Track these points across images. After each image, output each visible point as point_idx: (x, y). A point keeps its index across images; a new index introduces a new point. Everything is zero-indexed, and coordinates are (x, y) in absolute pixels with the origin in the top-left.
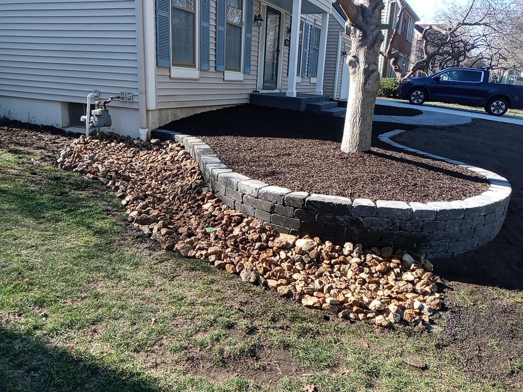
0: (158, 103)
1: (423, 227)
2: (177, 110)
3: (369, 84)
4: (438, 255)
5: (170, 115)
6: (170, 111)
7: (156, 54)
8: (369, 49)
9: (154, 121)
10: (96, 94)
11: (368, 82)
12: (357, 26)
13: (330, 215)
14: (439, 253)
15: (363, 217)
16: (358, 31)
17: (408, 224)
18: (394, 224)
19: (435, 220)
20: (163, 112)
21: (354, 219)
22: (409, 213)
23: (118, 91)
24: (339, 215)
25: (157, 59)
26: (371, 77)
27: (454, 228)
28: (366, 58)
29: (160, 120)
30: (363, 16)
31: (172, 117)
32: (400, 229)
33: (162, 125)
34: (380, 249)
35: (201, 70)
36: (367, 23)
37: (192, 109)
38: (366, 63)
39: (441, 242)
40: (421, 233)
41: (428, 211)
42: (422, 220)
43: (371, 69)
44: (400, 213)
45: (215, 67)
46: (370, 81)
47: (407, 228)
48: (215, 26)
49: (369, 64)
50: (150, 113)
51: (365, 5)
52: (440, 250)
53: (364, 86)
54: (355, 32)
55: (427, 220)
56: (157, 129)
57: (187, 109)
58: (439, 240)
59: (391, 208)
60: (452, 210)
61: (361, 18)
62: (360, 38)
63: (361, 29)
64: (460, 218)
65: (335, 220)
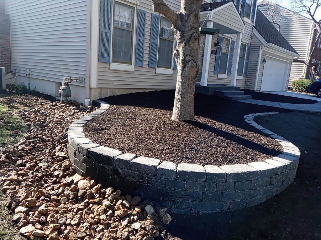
0: (98, 84)
1: (165, 184)
2: (116, 89)
3: (186, 70)
4: (182, 210)
5: (109, 92)
6: (109, 89)
7: (99, 55)
8: (185, 45)
9: (96, 95)
10: (69, 78)
11: (185, 69)
12: (177, 28)
13: (101, 164)
14: (183, 209)
15: (121, 169)
16: (178, 32)
17: (153, 179)
18: (142, 177)
19: (176, 179)
20: (103, 90)
21: (115, 169)
22: (154, 169)
23: (77, 76)
24: (107, 165)
25: (99, 57)
26: (187, 66)
27: (196, 188)
28: (184, 51)
29: (100, 94)
30: (182, 21)
31: (111, 93)
32: (148, 183)
33: (102, 97)
34: (132, 197)
35: (135, 66)
36: (184, 26)
37: (128, 90)
38: (183, 55)
39: (184, 200)
40: (164, 188)
41: (168, 170)
42: (164, 177)
43: (187, 59)
44: (146, 169)
45: (149, 65)
46: (186, 69)
47: (153, 182)
48: (150, 40)
49: (186, 56)
50: (92, 90)
51: (183, 13)
52: (183, 207)
53: (183, 72)
54: (177, 33)
55: (169, 178)
56: (97, 100)
57: (124, 90)
58: (181, 198)
59: (139, 164)
60: (192, 172)
61: (180, 23)
62: (180, 37)
63: (180, 31)
64: (200, 180)
65: (104, 168)
